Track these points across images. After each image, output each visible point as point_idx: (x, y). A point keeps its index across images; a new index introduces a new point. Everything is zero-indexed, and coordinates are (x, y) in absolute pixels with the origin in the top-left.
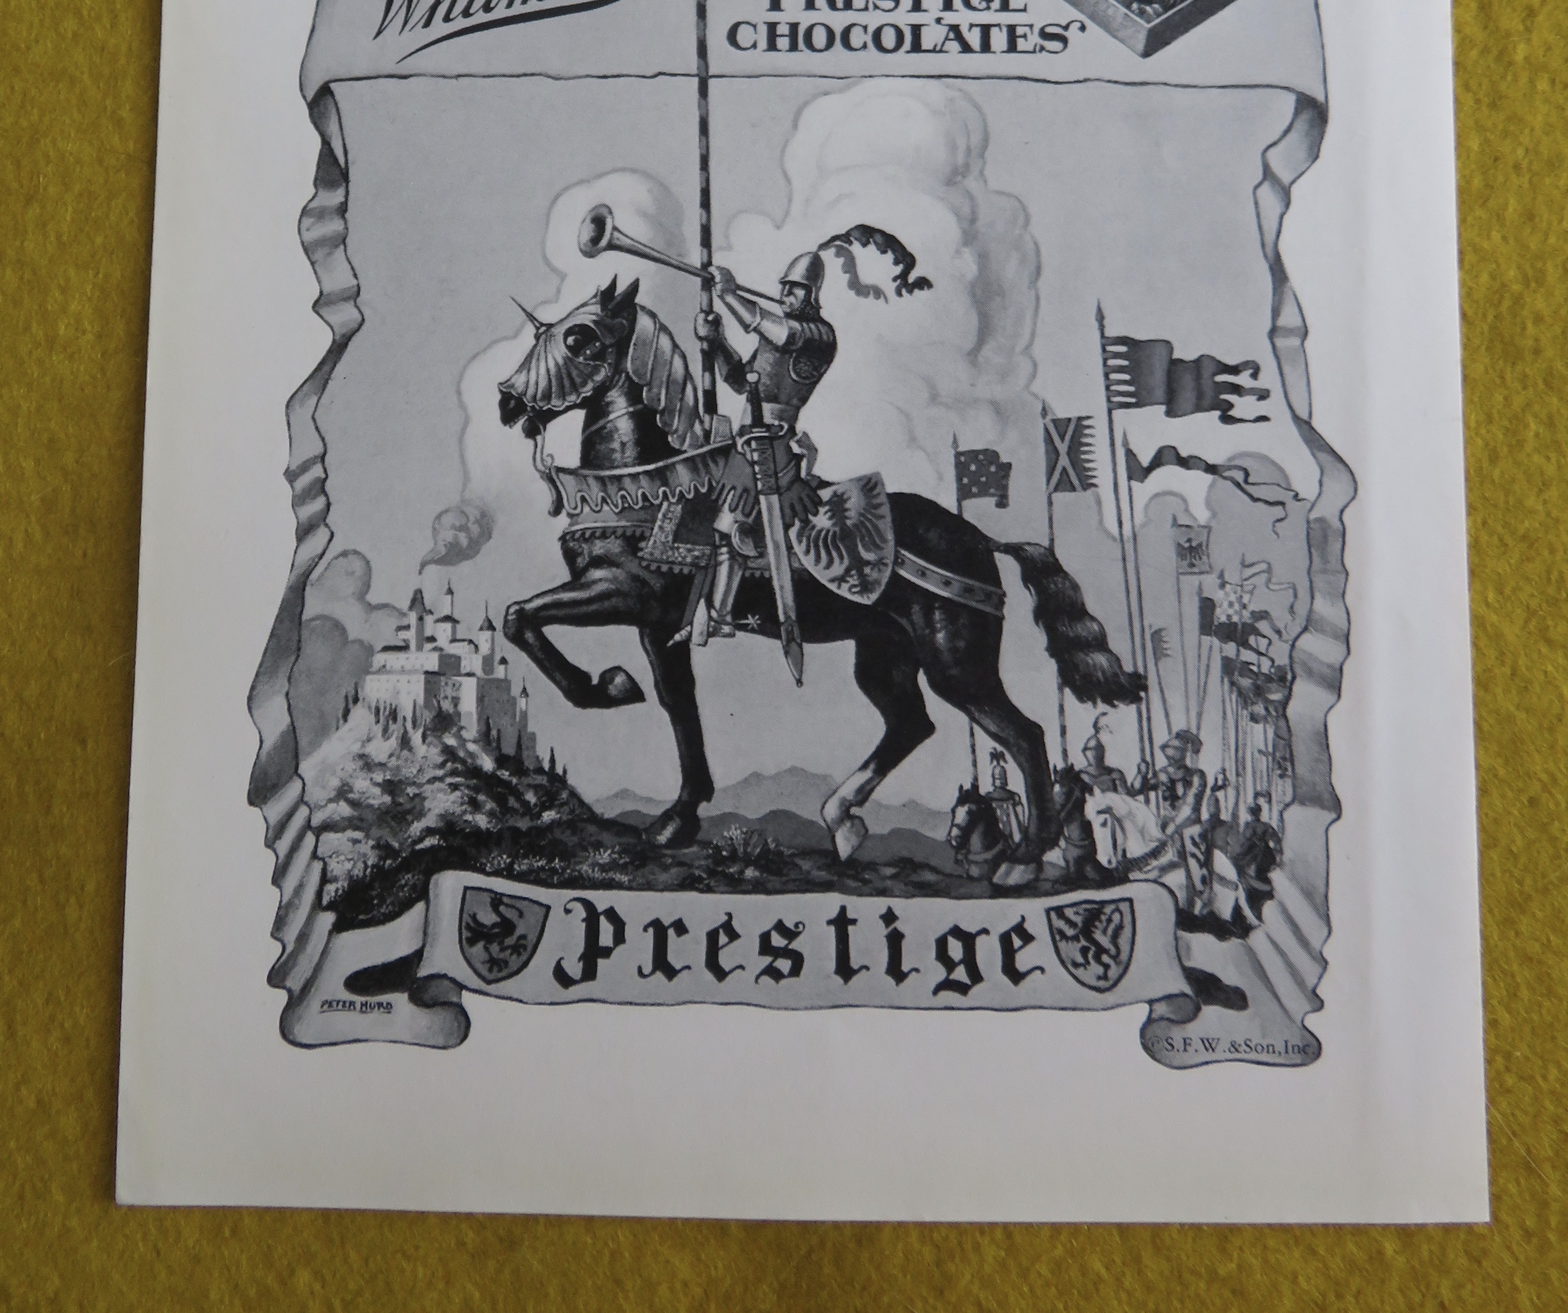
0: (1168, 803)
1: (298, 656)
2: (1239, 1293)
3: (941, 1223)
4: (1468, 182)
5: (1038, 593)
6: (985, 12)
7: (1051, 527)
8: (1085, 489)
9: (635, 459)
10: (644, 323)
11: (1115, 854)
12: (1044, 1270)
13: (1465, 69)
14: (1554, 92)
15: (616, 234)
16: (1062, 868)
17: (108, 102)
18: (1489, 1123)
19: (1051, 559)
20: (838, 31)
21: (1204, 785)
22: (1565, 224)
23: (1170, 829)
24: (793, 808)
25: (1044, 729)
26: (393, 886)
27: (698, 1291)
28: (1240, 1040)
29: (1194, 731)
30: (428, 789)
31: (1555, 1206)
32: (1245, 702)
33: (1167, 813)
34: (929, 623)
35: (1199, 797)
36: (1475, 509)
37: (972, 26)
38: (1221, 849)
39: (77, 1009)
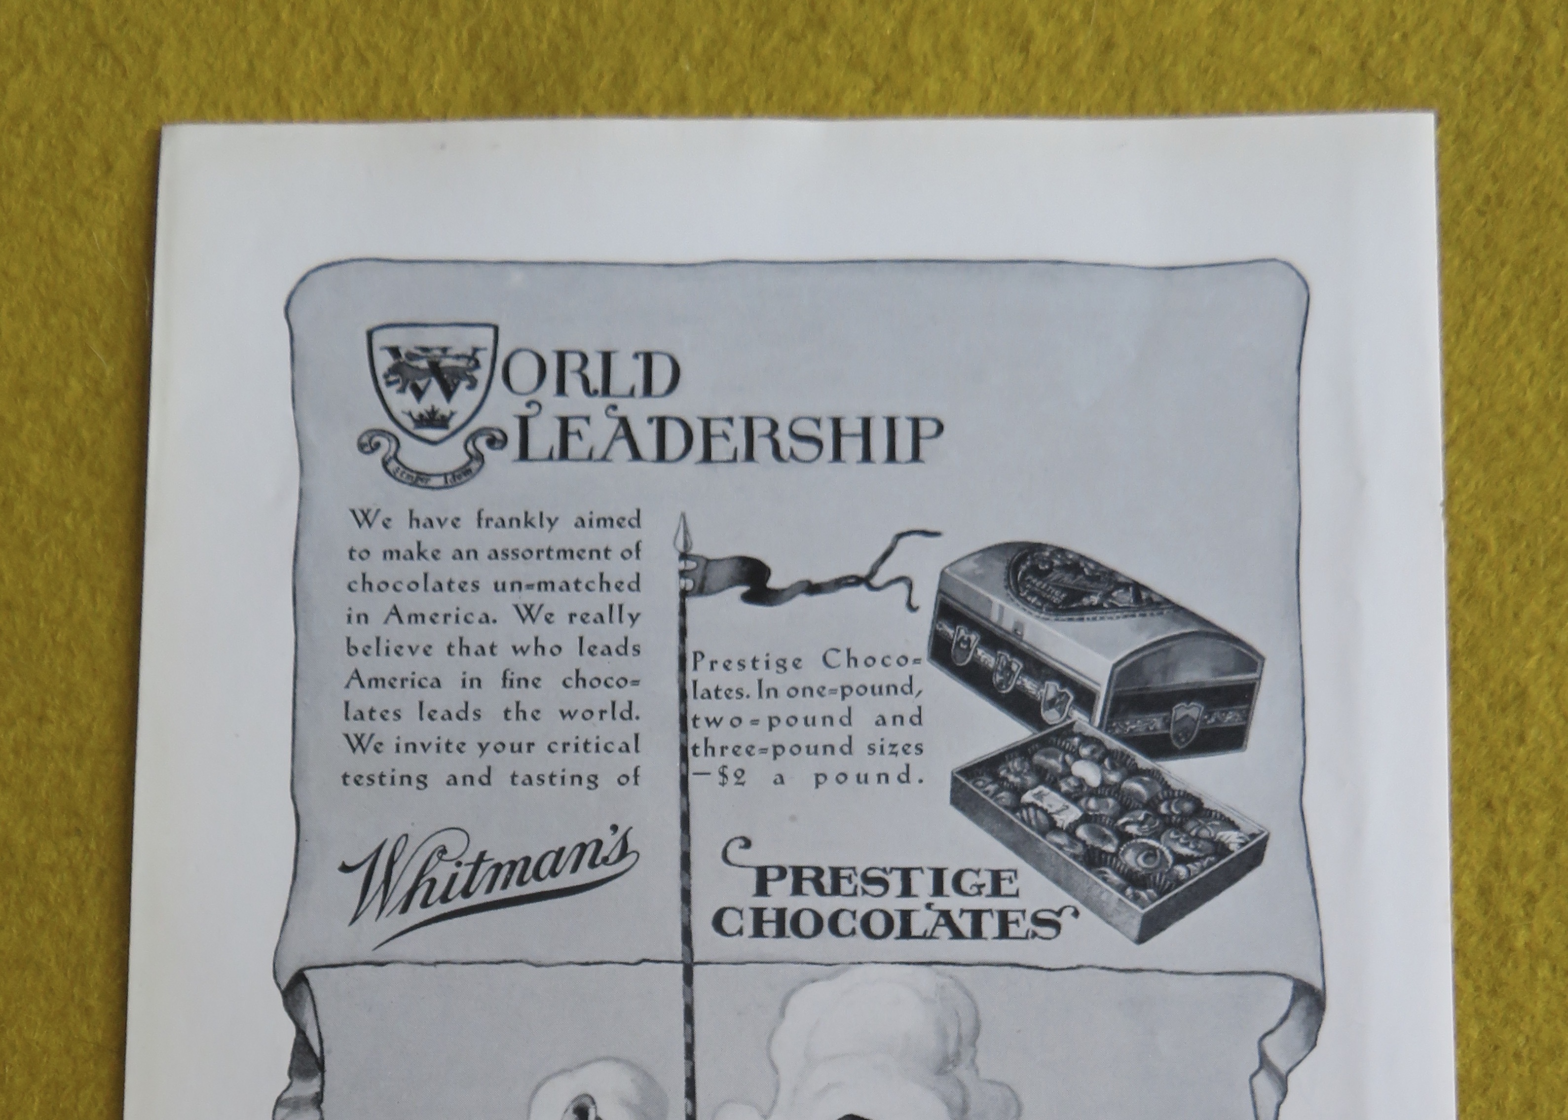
4: (1468, 1071)
6: (977, 898)
13: (1465, 956)
14: (1555, 978)
17: (76, 990)
20: (826, 916)
22: (1565, 1113)
37: (963, 911)
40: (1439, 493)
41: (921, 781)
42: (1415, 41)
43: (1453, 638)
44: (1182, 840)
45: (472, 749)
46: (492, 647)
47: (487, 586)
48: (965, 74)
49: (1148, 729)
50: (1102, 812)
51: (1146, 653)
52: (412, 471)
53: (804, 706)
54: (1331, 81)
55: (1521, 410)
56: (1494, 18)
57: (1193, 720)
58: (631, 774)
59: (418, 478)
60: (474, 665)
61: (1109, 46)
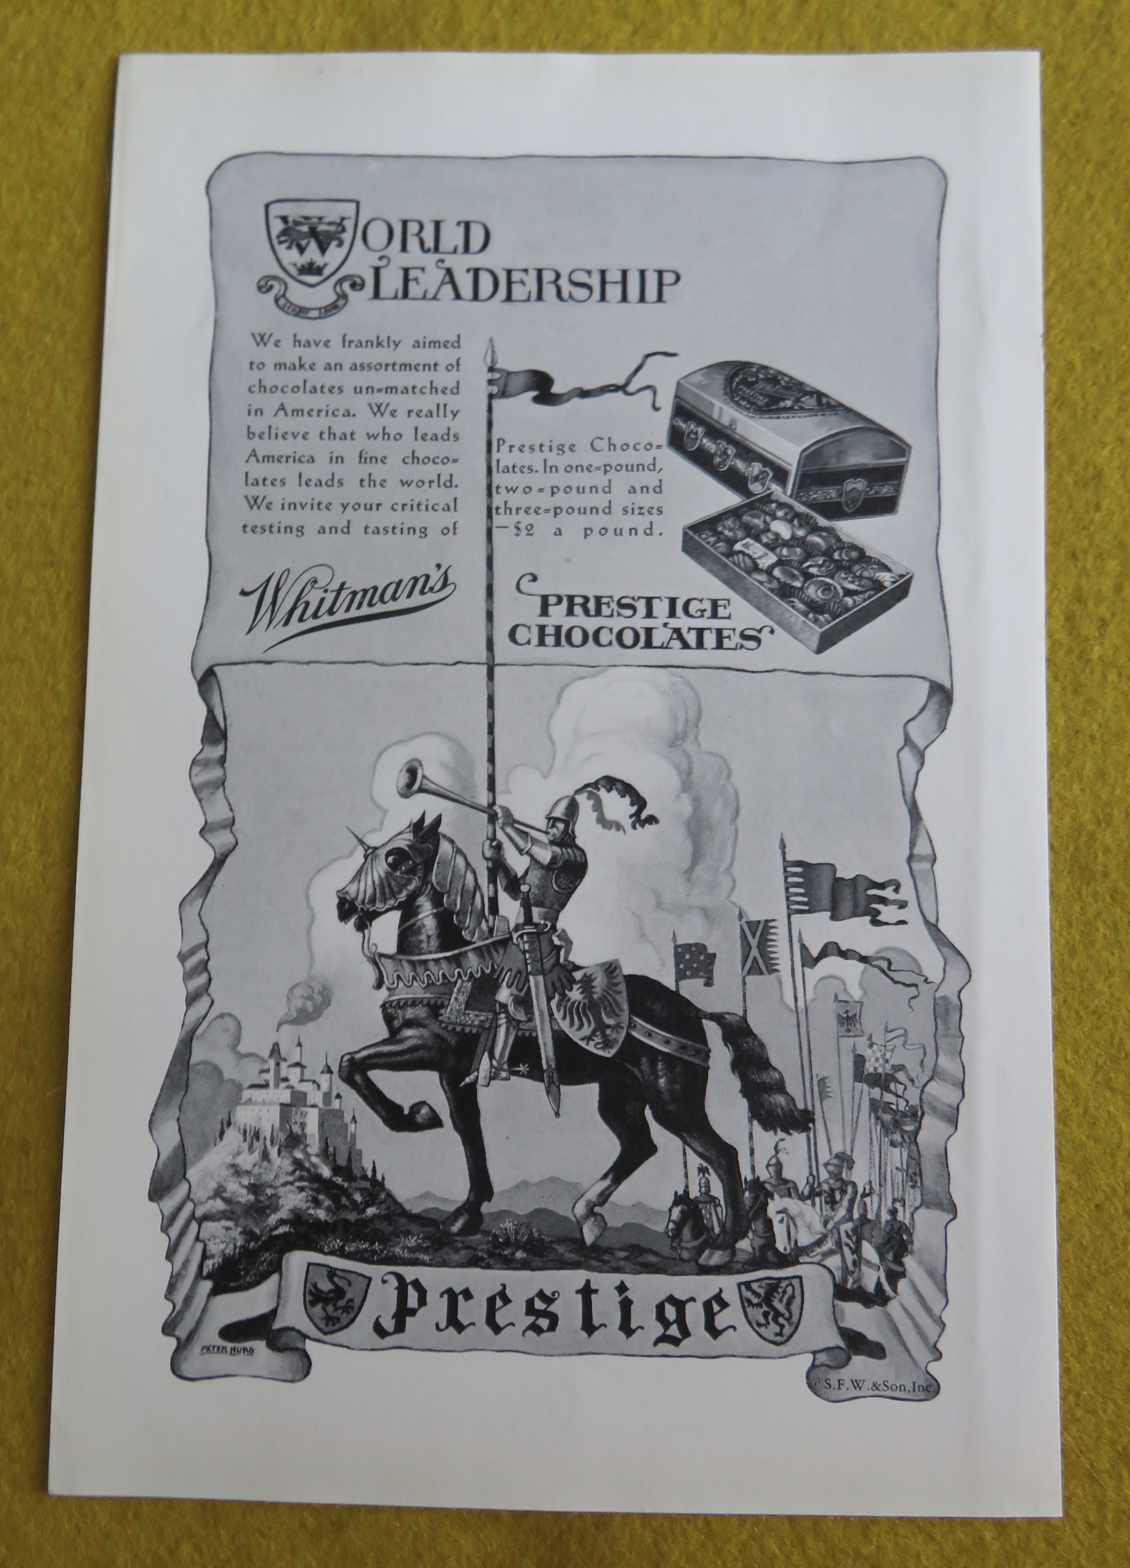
0: (829, 1206)
1: (186, 1091)
3: (658, 1515)
4: (1056, 749)
5: (735, 1050)
6: (700, 619)
7: (745, 1001)
8: (770, 973)
9: (437, 947)
10: (445, 847)
11: (789, 1243)
12: (733, 1549)
13: (1055, 665)
14: (1120, 682)
15: (425, 781)
16: (750, 1253)
18: (1063, 1444)
19: (745, 1025)
20: (591, 632)
21: (855, 1193)
22: (1127, 780)
23: (830, 1225)
24: (551, 1208)
25: (738, 1150)
26: (255, 1263)
28: (880, 1381)
29: (849, 1152)
30: (282, 1190)
31: (1111, 1506)
32: (887, 1132)
33: (828, 1213)
34: (654, 1071)
35: (852, 1202)
37: (690, 629)
38: (868, 1241)
40: (1040, 328)
41: (661, 534)
43: (1048, 433)
44: (850, 579)
45: (337, 508)
46: (352, 434)
47: (348, 389)
49: (826, 498)
50: (792, 558)
51: (825, 443)
52: (296, 306)
53: (576, 479)
54: (965, 28)
55: (1100, 268)
57: (858, 491)
58: (451, 527)
59: (300, 312)
60: (339, 447)
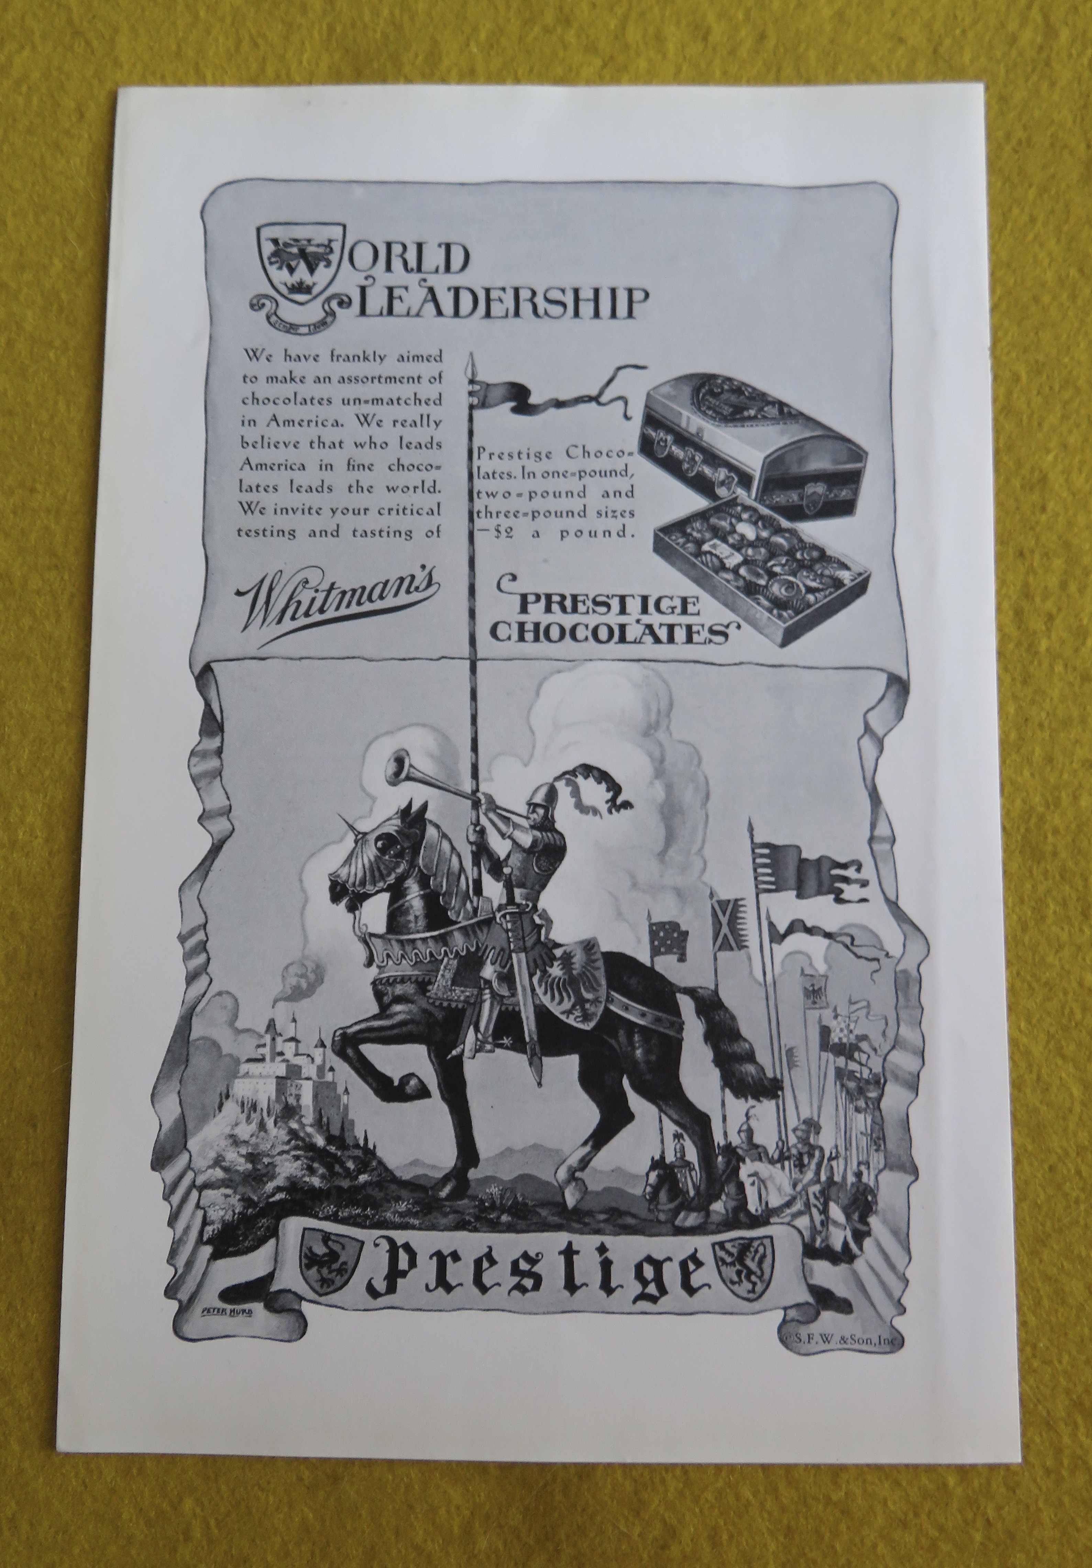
0: (797, 1169)
1: (187, 1065)
2: (846, 1512)
3: (638, 1464)
4: (1006, 736)
5: (707, 1022)
6: (671, 616)
7: (716, 976)
8: (740, 949)
9: (425, 927)
10: (431, 832)
11: (760, 1205)
12: (709, 1497)
13: (1004, 657)
16: (723, 1214)
17: (54, 676)
18: (1020, 1394)
19: (716, 998)
20: (568, 628)
21: (822, 1156)
23: (799, 1187)
24: (534, 1173)
26: (253, 1228)
27: (467, 1513)
28: (847, 1336)
29: (816, 1119)
30: (278, 1158)
31: (1066, 1451)
32: (851, 1099)
33: (796, 1176)
34: (631, 1043)
35: (819, 1165)
36: (1012, 964)
37: (661, 625)
38: (834, 1201)
39: (29, 1314)
40: (986, 342)
41: (633, 536)
42: (970, 35)
43: (995, 440)
44: (811, 577)
45: (326, 512)
47: (338, 401)
48: (664, 56)
49: (788, 501)
50: (756, 557)
51: (786, 449)
52: (286, 323)
53: (552, 484)
54: (913, 62)
55: (1042, 285)
56: (1024, 21)
57: (819, 494)
58: (435, 530)
59: (290, 328)
60: (328, 455)
61: (762, 37)
